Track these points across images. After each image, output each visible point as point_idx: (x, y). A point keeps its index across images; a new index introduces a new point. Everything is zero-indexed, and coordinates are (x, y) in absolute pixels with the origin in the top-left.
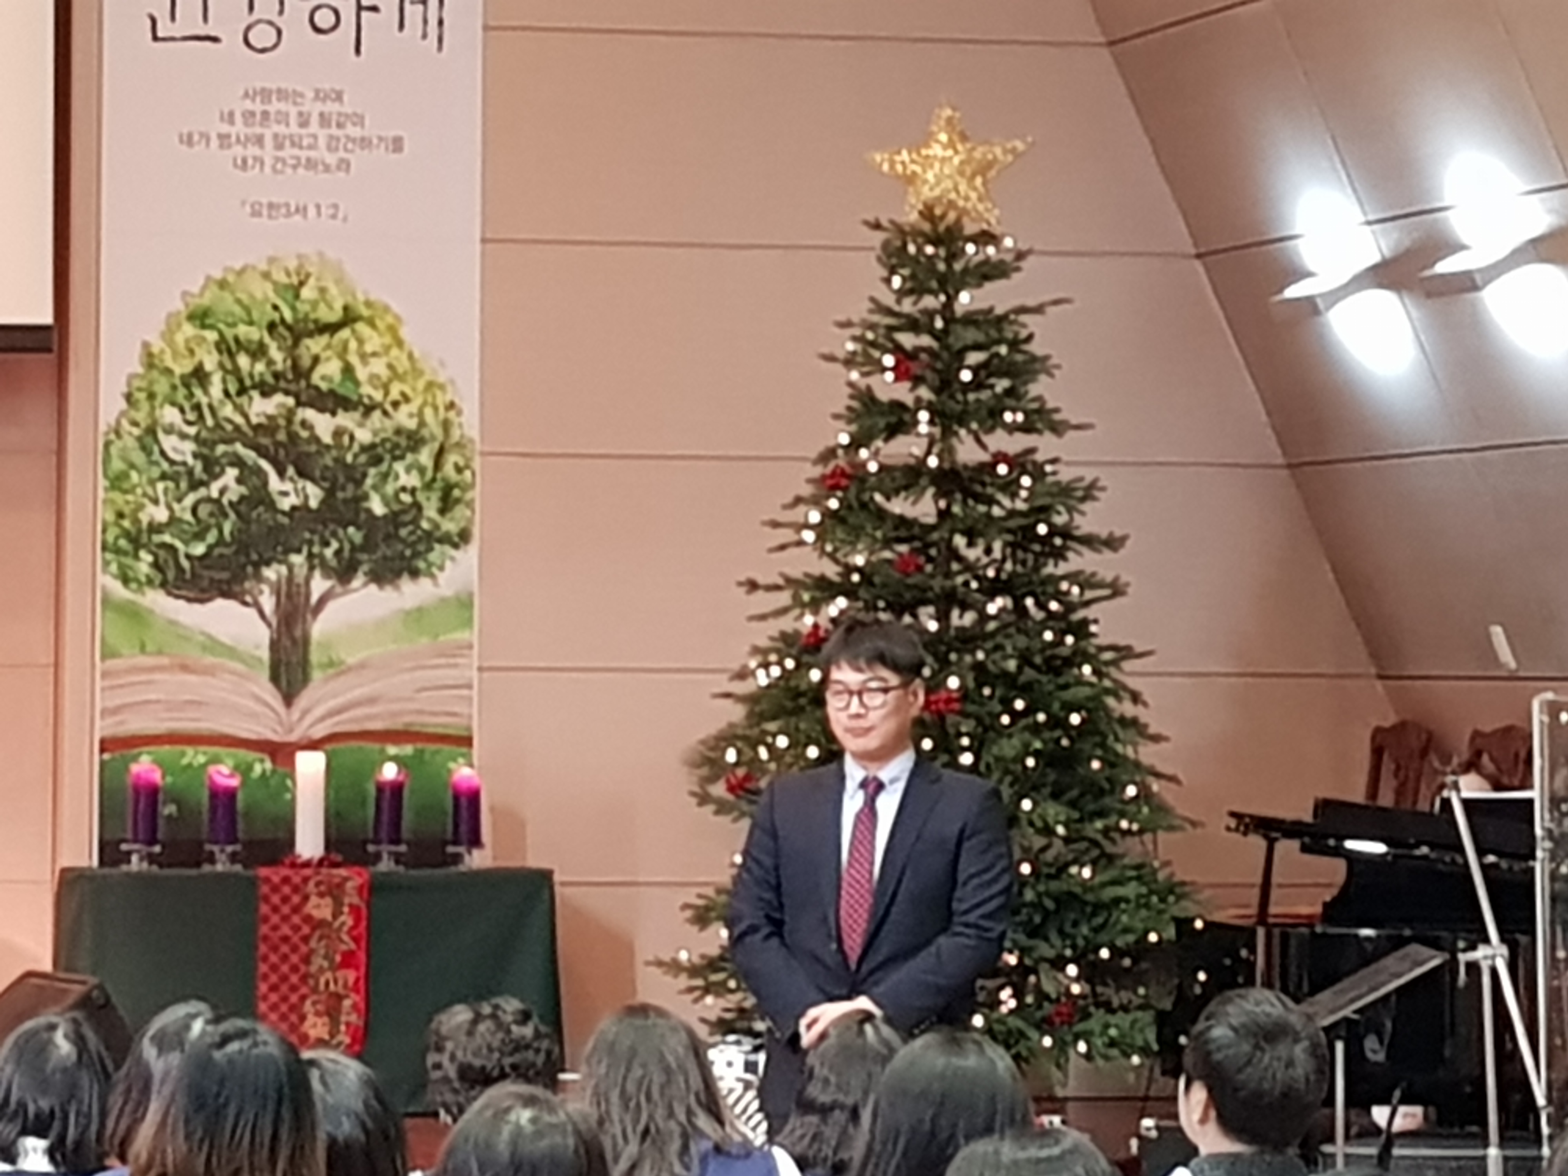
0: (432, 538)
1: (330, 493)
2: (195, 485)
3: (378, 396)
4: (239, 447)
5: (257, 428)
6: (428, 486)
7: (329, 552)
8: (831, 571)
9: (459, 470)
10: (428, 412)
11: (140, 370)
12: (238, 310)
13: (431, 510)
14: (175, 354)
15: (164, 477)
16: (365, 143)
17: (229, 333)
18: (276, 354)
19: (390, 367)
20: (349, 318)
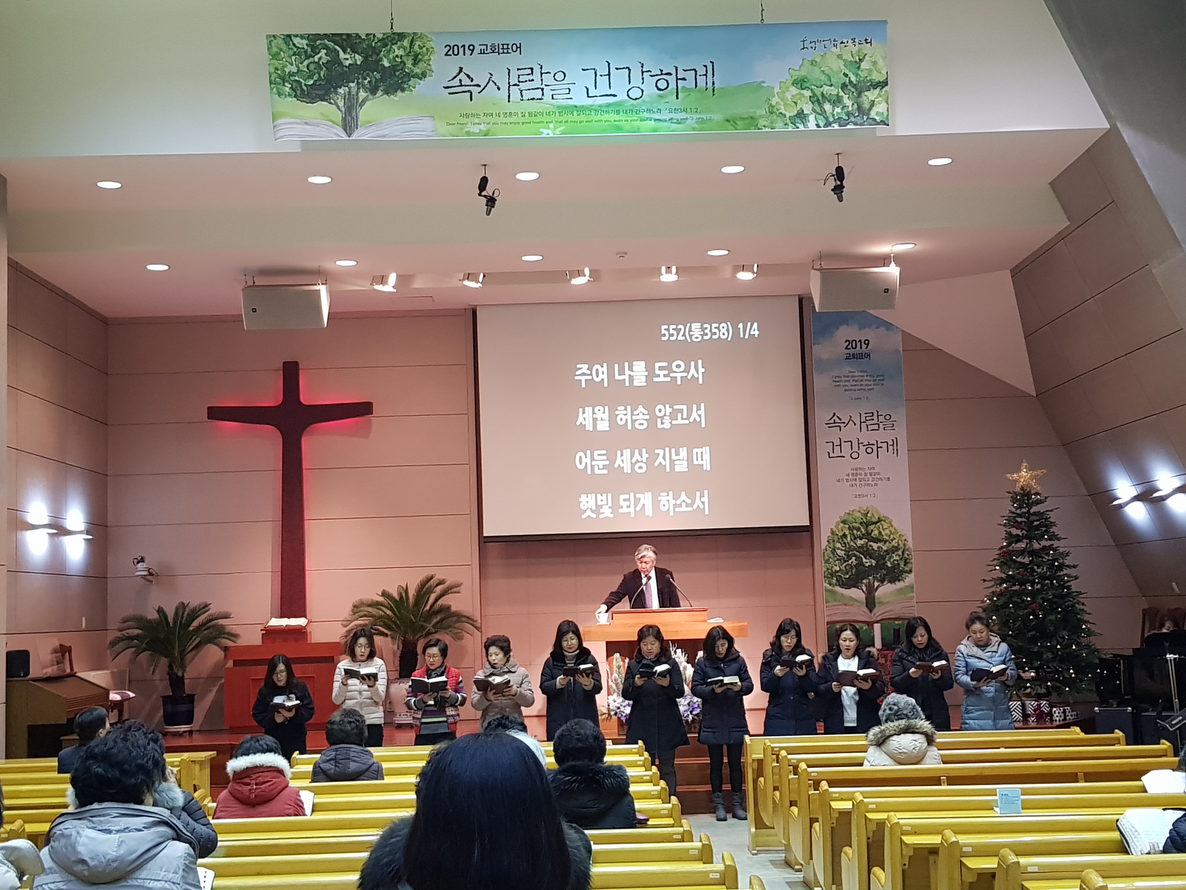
0: (903, 572)
1: (877, 562)
2: (845, 562)
3: (888, 538)
4: (855, 552)
5: (859, 547)
6: (901, 559)
7: (878, 576)
8: (1004, 576)
9: (908, 555)
10: (900, 542)
11: (830, 535)
12: (853, 521)
13: (902, 565)
14: (839, 531)
15: (838, 560)
16: (881, 479)
17: (851, 525)
18: (863, 530)
19: (890, 531)
20: (879, 521)
